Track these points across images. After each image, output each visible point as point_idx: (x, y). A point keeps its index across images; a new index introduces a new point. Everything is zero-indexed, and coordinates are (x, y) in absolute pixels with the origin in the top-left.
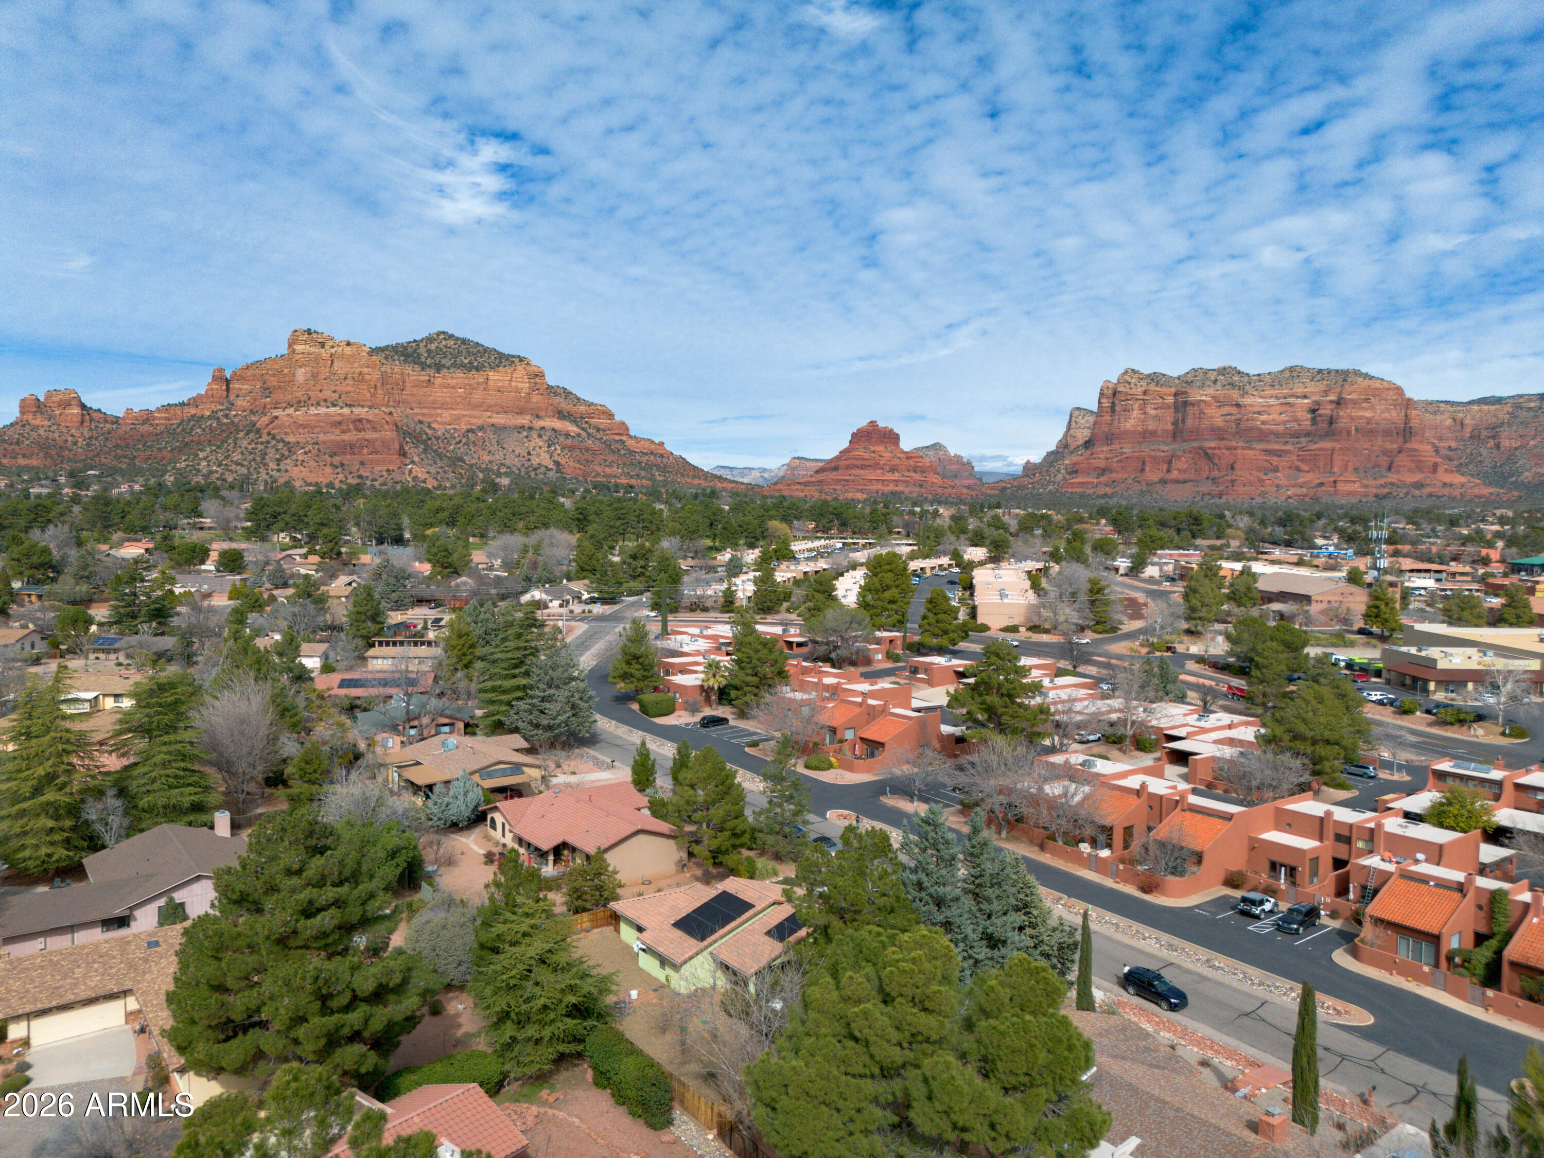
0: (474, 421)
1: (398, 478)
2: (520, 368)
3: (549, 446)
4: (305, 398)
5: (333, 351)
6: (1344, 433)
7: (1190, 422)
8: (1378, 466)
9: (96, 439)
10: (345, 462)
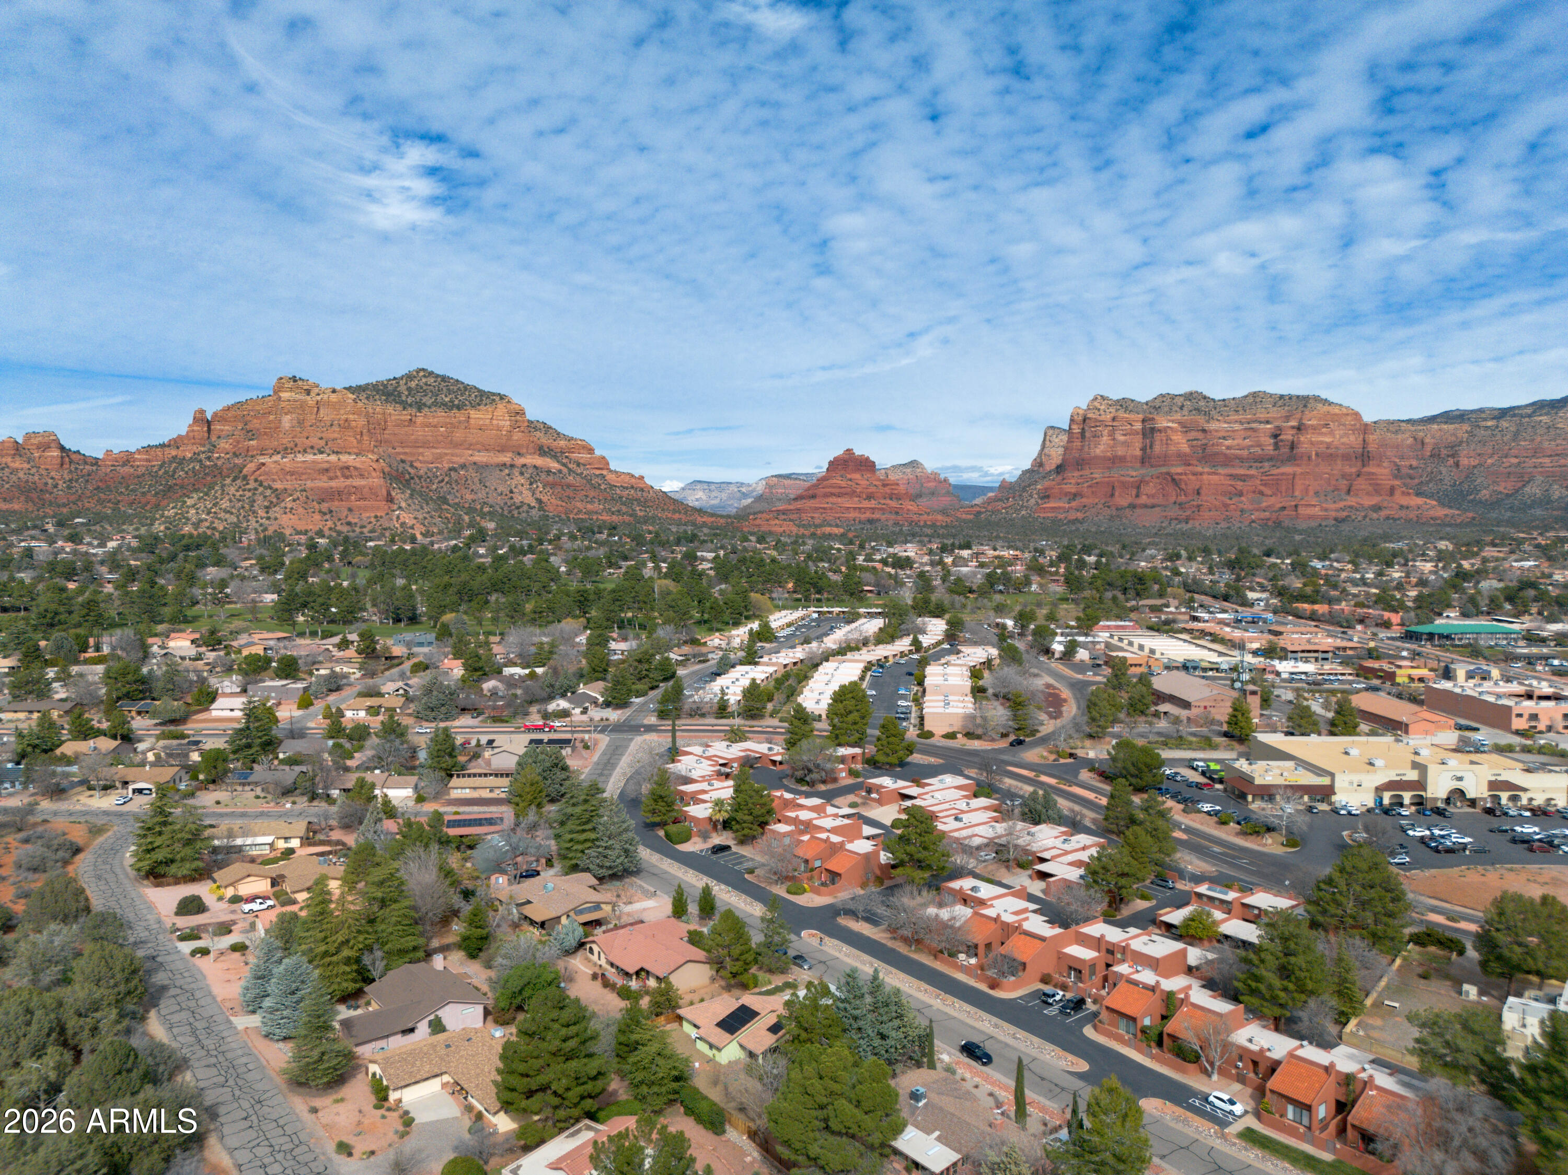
0: (455, 459)
1: (386, 525)
2: (501, 407)
3: (531, 484)
4: (292, 445)
5: (319, 398)
6: (1305, 458)
7: (1157, 448)
8: (1338, 490)
9: (77, 481)
10: (333, 509)
